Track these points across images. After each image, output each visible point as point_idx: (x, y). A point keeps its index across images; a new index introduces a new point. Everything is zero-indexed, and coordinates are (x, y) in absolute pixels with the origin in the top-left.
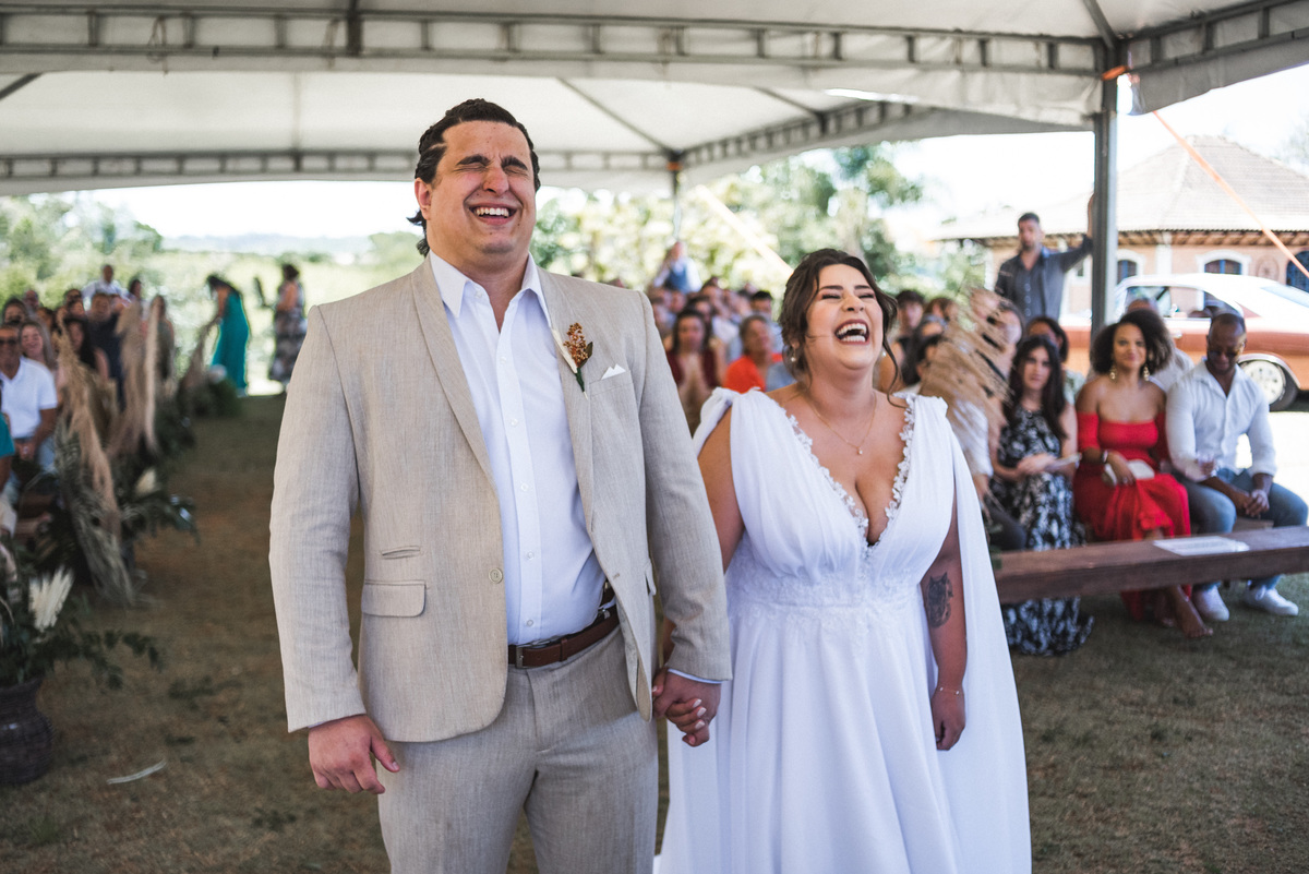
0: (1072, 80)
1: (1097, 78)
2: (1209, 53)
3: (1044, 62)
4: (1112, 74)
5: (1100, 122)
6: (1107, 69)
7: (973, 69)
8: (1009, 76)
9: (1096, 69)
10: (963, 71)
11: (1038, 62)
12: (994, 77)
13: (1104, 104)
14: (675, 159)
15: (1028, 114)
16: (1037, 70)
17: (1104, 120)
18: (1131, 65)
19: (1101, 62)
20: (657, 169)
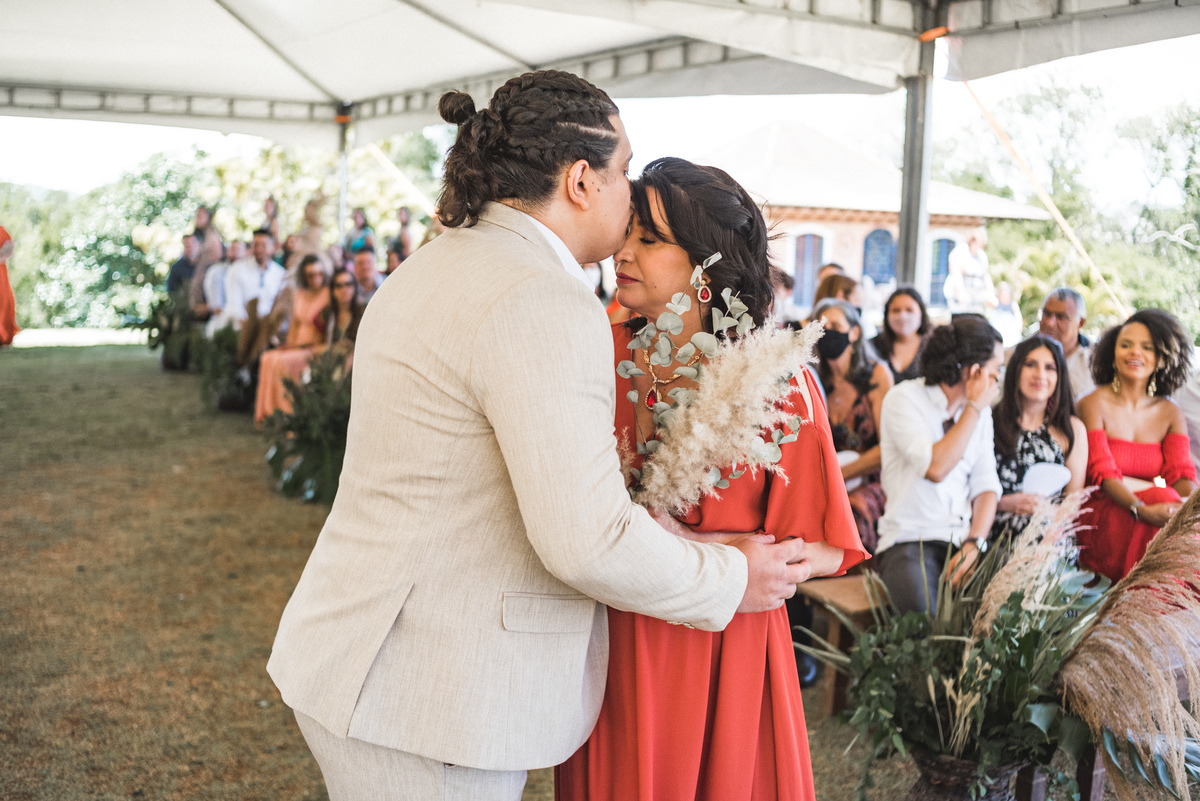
0: (892, 38)
1: (915, 37)
2: (1060, 18)
3: (867, 17)
4: (931, 34)
5: (915, 84)
6: (925, 29)
7: (800, 17)
8: (835, 28)
9: (915, 29)
10: (790, 18)
11: (861, 15)
12: (821, 27)
13: (920, 68)
14: (344, 112)
15: (850, 72)
16: (860, 24)
17: (920, 85)
18: (952, 27)
19: (919, 21)
20: (325, 121)
